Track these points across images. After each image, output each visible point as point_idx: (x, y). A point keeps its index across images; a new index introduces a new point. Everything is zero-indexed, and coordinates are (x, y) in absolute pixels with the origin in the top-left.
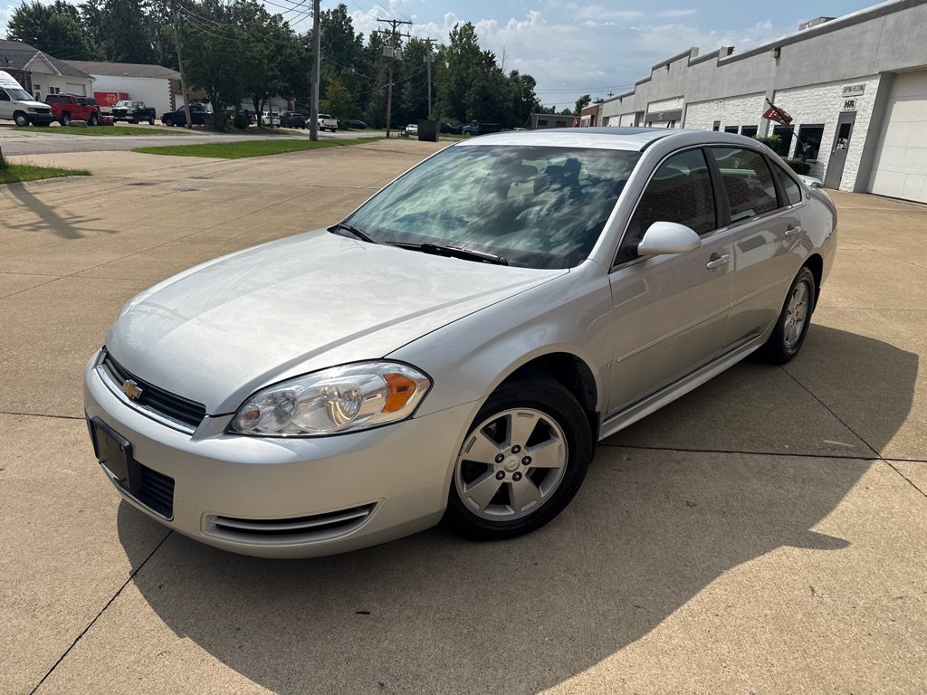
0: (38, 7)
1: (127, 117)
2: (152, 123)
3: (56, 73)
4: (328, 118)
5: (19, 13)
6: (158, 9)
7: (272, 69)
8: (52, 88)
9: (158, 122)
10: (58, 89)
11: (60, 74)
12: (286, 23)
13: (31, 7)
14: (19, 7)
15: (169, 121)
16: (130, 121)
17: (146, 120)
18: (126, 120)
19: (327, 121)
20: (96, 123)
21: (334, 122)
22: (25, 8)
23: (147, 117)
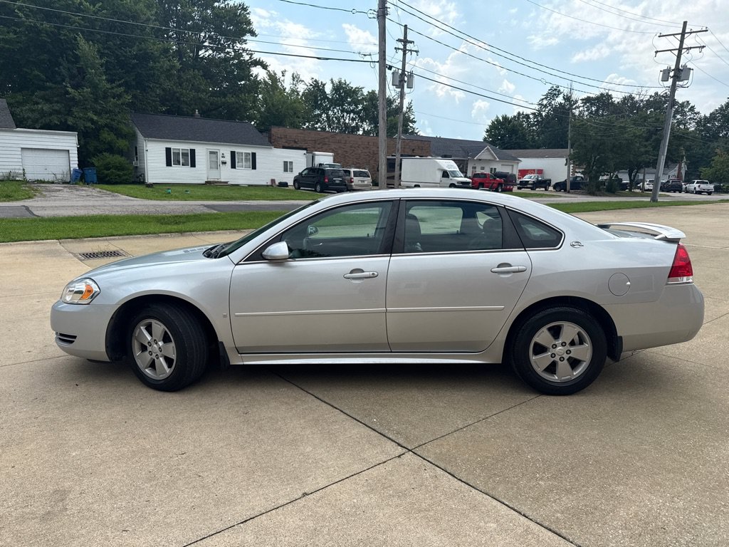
0: (505, 118)
1: (528, 186)
2: (546, 190)
3: (495, 158)
4: (707, 183)
5: (493, 122)
6: (586, 109)
7: (646, 146)
8: (491, 169)
9: (551, 188)
10: (495, 169)
11: (498, 160)
12: (693, 107)
13: (501, 118)
14: (494, 118)
15: (558, 189)
16: (532, 189)
17: (543, 187)
18: (527, 188)
19: (703, 186)
20: (500, 190)
21: (711, 187)
22: (497, 120)
23: (543, 185)
